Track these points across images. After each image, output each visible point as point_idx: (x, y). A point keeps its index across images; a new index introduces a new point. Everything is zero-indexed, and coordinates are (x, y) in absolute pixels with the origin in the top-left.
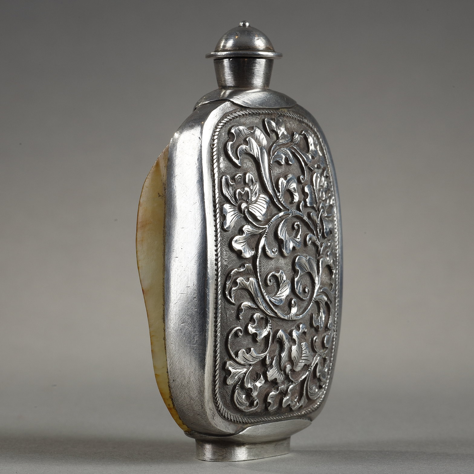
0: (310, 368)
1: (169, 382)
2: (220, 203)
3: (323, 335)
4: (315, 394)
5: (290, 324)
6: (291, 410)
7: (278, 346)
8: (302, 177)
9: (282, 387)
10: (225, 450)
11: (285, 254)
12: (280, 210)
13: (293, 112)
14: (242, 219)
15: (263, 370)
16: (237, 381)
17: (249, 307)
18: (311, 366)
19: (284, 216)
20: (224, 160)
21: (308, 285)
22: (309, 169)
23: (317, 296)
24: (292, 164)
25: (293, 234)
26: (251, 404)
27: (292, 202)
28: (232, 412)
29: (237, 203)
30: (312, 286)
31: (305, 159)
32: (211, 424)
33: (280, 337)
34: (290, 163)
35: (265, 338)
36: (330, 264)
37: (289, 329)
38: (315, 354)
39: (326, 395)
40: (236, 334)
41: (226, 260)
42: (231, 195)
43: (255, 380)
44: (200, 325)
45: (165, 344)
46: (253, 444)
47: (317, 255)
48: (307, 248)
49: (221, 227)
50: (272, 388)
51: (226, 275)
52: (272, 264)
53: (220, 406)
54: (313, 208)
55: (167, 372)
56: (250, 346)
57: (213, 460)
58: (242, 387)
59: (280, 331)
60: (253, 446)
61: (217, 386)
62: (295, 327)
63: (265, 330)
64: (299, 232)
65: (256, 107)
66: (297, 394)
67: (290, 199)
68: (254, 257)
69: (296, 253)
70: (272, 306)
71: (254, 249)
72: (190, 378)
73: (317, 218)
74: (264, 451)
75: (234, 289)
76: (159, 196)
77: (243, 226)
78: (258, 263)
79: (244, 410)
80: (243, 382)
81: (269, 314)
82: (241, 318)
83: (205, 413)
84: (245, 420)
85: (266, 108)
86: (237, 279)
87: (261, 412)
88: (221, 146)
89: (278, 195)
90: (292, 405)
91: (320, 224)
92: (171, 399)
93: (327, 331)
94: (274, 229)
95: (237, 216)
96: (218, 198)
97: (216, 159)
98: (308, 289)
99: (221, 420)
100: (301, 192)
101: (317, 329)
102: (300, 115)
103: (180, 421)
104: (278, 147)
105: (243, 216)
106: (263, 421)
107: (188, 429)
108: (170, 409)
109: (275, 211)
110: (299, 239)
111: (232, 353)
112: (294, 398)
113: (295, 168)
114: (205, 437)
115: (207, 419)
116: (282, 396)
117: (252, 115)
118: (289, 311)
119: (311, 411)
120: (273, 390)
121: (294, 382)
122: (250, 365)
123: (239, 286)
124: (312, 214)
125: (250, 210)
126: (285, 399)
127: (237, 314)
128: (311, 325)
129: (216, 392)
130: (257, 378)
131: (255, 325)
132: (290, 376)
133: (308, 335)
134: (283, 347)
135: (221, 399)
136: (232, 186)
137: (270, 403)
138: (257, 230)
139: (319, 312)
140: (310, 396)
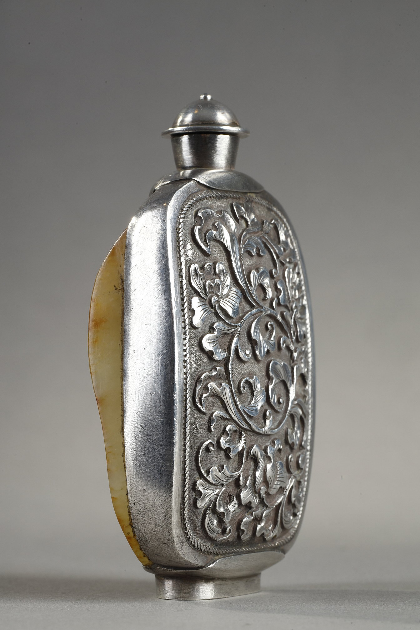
0: (286, 492)
1: (128, 507)
2: (188, 295)
3: (298, 454)
4: (290, 521)
5: (265, 439)
6: (264, 540)
7: (252, 464)
8: (275, 271)
9: (257, 513)
10: (193, 586)
11: (259, 357)
12: (253, 307)
13: (261, 197)
14: (213, 315)
15: (236, 492)
16: (208, 503)
17: (221, 417)
18: (287, 489)
19: (257, 313)
20: (191, 246)
21: (282, 395)
22: (281, 262)
23: (292, 408)
24: (263, 255)
25: (266, 335)
26: (224, 532)
27: (264, 299)
28: (202, 541)
29: (207, 296)
30: (287, 397)
31: (277, 251)
32: (179, 554)
33: (255, 454)
34: (262, 254)
35: (239, 454)
36: (305, 373)
37: (263, 445)
38: (290, 475)
39: (300, 524)
40: (207, 449)
41: (195, 362)
42: (200, 287)
43: (228, 503)
44: (167, 437)
45: (124, 461)
46: (223, 579)
47: (292, 361)
48: (281, 352)
49: (189, 323)
50: (246, 513)
51: (196, 379)
52: (245, 368)
53: (189, 534)
54: (286, 307)
55: (127, 494)
56: (222, 463)
57: (178, 598)
58: (214, 511)
59: (255, 447)
60: (223, 582)
61: (186, 509)
62: (270, 443)
63: (239, 444)
64: (273, 334)
65: (223, 189)
66: (270, 522)
67: (263, 295)
68: (226, 360)
69: (270, 357)
70: (246, 418)
71: (226, 350)
72: (154, 500)
73: (290, 318)
74: (234, 589)
75: (204, 395)
76: (115, 289)
77: (214, 323)
78: (230, 367)
79: (215, 539)
80: (215, 505)
81: (243, 426)
82: (212, 429)
83: (171, 541)
84: (216, 550)
85: (234, 191)
86: (208, 384)
87: (233, 541)
88: (188, 231)
89: (250, 289)
90: (266, 534)
91: (294, 326)
92: (130, 526)
93: (302, 449)
94: (246, 329)
95: (207, 311)
96: (186, 290)
97: (183, 245)
98: (283, 400)
99: (190, 550)
100: (274, 289)
101: (292, 447)
102: (269, 201)
103: (141, 553)
104: (248, 236)
105: (214, 311)
106: (235, 552)
107: (149, 562)
108: (128, 538)
109: (247, 308)
110: (273, 341)
111: (203, 471)
112: (268, 527)
113: (266, 261)
114: (169, 571)
115: (175, 549)
116: (256, 523)
117: (219, 198)
118: (264, 424)
119: (285, 542)
120: (247, 516)
121: (269, 507)
122: (223, 485)
123: (211, 392)
124: (286, 314)
125: (221, 305)
126: (259, 527)
127: (209, 425)
128: (286, 442)
129: (185, 516)
130: (230, 501)
131: (228, 438)
132: (265, 500)
133: (282, 453)
134: (257, 465)
135: (190, 525)
136: (201, 276)
137: (243, 531)
138: (229, 328)
139: (294, 427)
140: (285, 525)
